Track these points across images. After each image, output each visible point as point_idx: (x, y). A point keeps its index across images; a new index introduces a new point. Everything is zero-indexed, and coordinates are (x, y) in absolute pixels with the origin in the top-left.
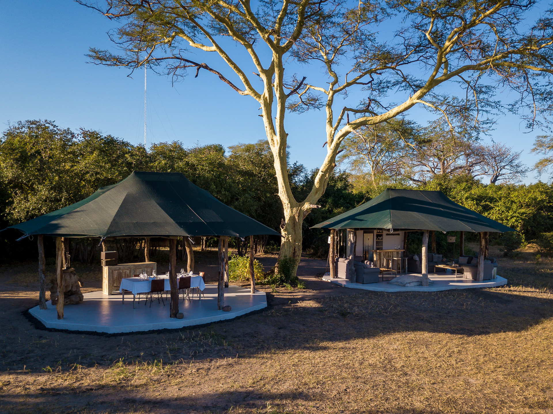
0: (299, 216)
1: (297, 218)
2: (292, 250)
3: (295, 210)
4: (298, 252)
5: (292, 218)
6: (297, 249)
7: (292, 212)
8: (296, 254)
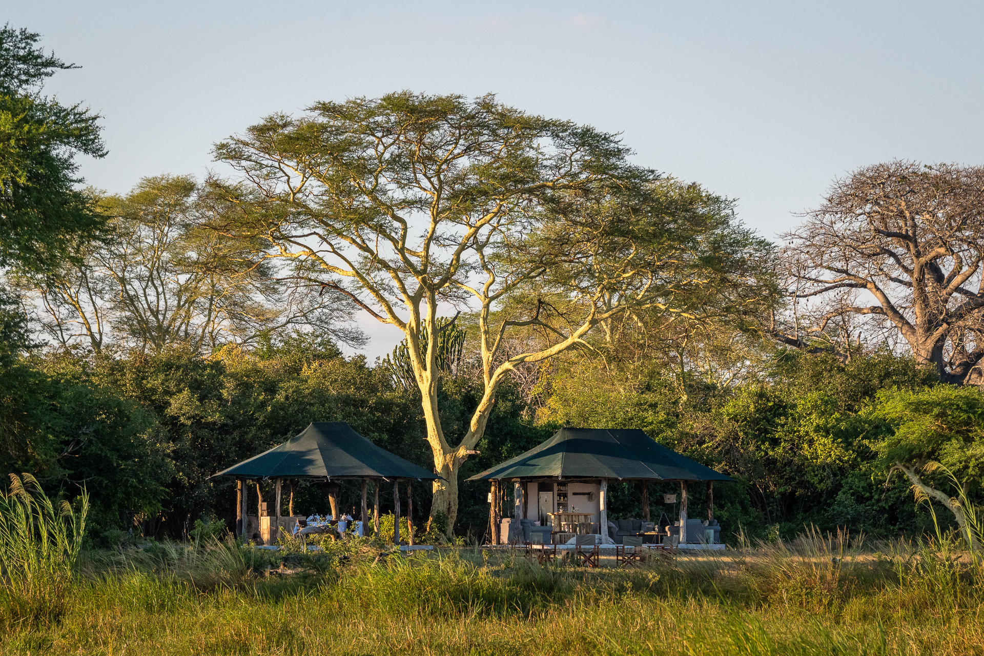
0: (453, 465)
1: (451, 466)
2: (446, 505)
3: (448, 456)
4: (453, 508)
5: (446, 467)
6: (452, 503)
7: (445, 460)
8: (451, 510)
